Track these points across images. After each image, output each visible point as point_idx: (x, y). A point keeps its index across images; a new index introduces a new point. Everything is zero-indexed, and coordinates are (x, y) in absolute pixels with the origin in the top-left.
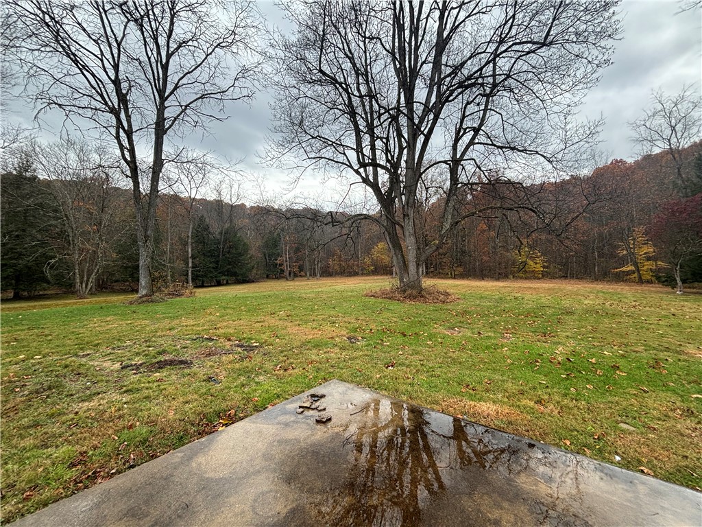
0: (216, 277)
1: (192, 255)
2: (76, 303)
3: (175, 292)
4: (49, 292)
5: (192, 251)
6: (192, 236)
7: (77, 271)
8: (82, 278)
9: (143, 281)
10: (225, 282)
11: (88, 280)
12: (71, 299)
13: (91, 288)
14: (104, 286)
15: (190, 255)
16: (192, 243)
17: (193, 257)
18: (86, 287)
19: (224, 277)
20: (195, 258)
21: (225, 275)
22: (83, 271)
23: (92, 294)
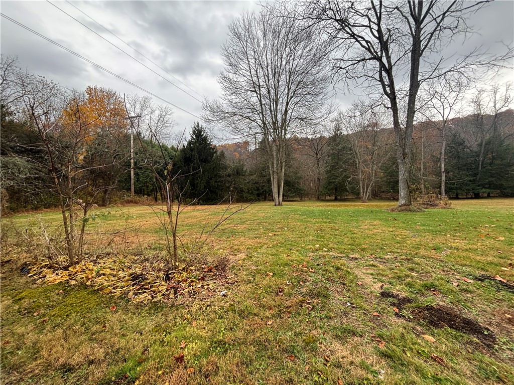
0: (473, 189)
1: (446, 170)
2: (360, 205)
3: (429, 203)
4: (349, 197)
5: (445, 166)
6: (445, 152)
7: (361, 185)
8: (364, 189)
9: (402, 193)
10: (485, 195)
11: (367, 191)
12: (359, 202)
13: (369, 196)
14: (376, 195)
15: (443, 170)
16: (445, 159)
17: (447, 172)
18: (366, 195)
19: (484, 190)
20: (448, 172)
21: (485, 188)
22: (364, 185)
23: (369, 200)
